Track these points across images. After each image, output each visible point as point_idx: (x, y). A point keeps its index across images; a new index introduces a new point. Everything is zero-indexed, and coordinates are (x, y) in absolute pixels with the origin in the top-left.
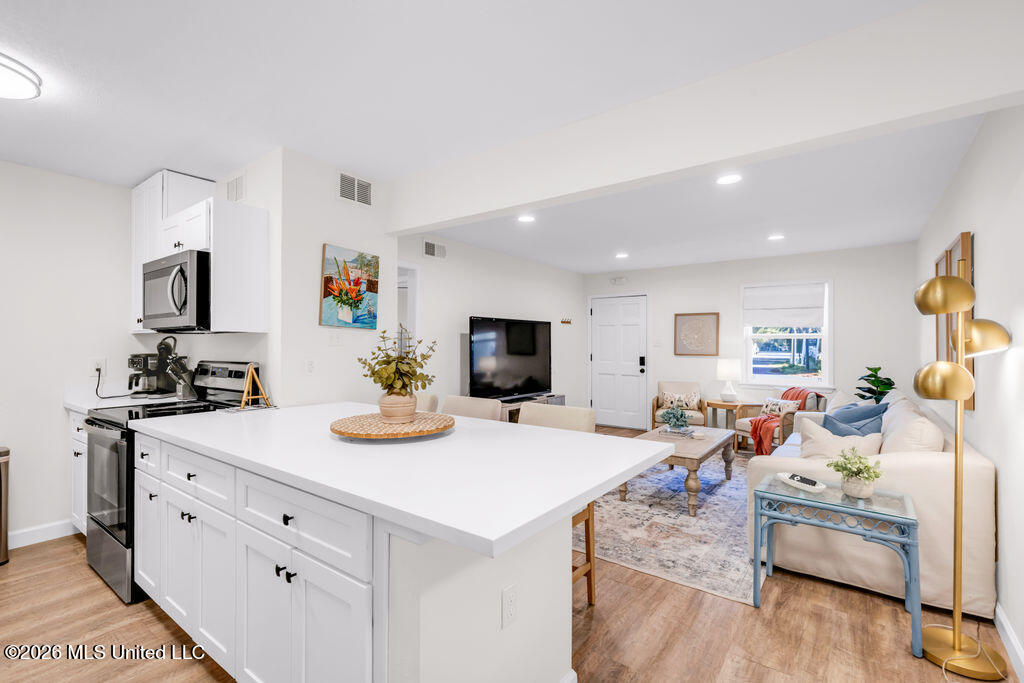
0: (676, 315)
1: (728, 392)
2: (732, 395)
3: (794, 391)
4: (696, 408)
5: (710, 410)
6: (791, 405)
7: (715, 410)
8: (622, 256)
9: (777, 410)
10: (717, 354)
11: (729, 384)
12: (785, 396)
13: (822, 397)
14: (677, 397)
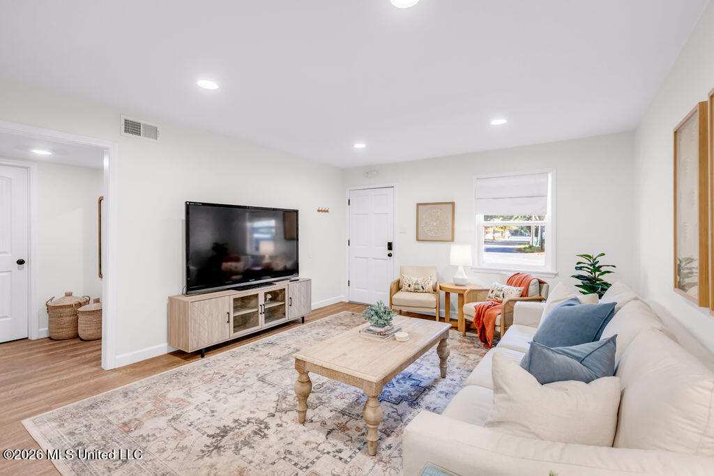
0: (418, 205)
1: (460, 277)
2: (463, 280)
3: (518, 277)
4: (431, 290)
5: (443, 293)
6: (514, 292)
7: (447, 294)
8: (360, 146)
9: (501, 296)
10: (453, 240)
11: (461, 269)
12: (510, 282)
13: (544, 283)
14: (414, 280)
